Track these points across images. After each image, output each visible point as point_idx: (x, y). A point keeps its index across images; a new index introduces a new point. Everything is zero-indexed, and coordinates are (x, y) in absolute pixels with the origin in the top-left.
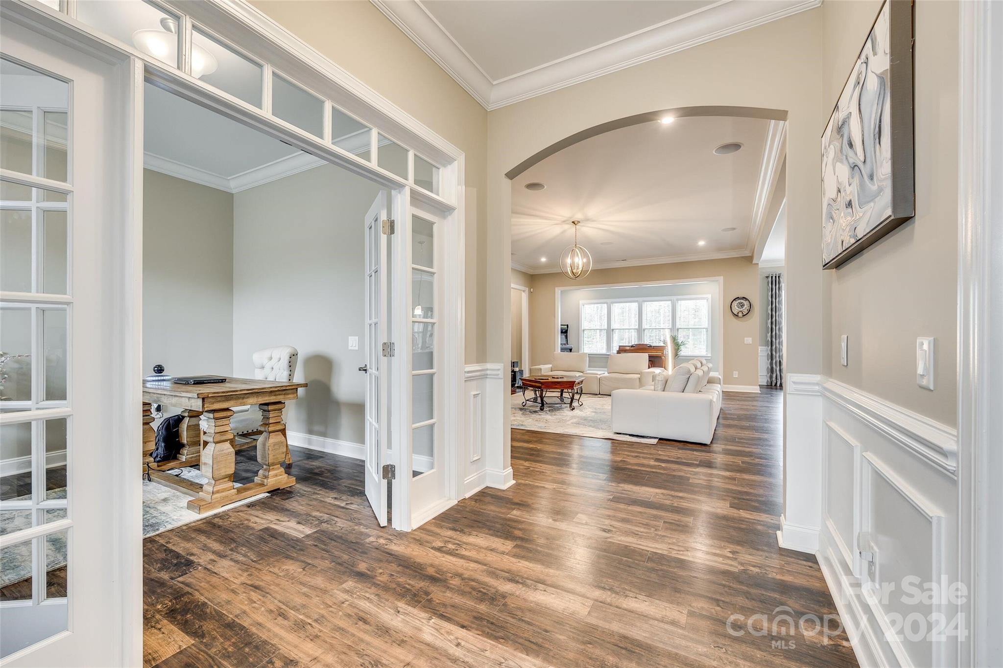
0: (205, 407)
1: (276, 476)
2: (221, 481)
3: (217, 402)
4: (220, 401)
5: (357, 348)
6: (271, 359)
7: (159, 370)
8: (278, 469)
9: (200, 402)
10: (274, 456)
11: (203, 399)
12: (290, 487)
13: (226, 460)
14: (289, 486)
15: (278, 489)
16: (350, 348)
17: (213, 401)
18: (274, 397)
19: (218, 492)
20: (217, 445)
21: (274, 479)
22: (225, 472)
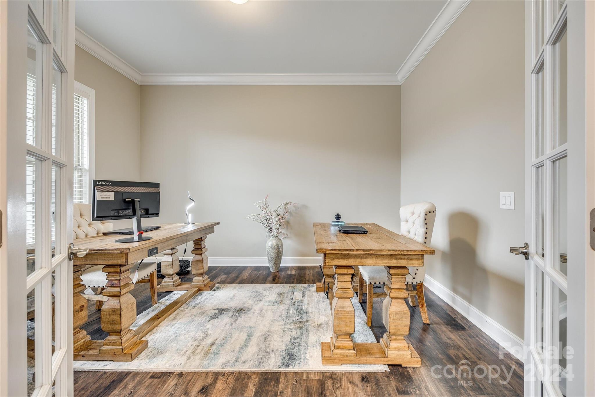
0: (326, 262)
1: (398, 349)
2: (343, 337)
3: (337, 258)
4: (338, 258)
5: (512, 207)
6: (413, 214)
7: (338, 217)
8: (401, 342)
9: (321, 257)
10: (395, 326)
11: (325, 254)
12: (414, 368)
13: (346, 318)
14: (413, 366)
15: (400, 366)
16: (502, 207)
17: (334, 257)
18: (395, 261)
19: (339, 348)
20: (340, 300)
21: (396, 352)
22: (345, 330)
